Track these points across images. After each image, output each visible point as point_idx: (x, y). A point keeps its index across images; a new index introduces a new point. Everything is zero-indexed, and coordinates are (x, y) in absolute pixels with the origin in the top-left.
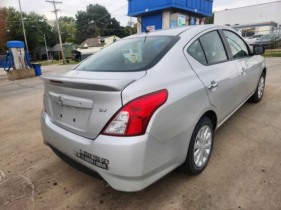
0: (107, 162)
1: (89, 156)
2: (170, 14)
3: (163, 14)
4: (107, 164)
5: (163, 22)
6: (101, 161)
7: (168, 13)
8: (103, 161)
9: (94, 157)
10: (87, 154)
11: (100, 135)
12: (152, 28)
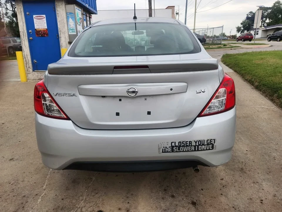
0: (213, 142)
1: (188, 144)
2: (65, 5)
3: (56, 3)
4: (213, 143)
5: (57, 12)
6: (206, 143)
7: (62, 3)
8: (209, 142)
9: (196, 143)
10: (185, 143)
11: (197, 118)
12: (42, 18)
